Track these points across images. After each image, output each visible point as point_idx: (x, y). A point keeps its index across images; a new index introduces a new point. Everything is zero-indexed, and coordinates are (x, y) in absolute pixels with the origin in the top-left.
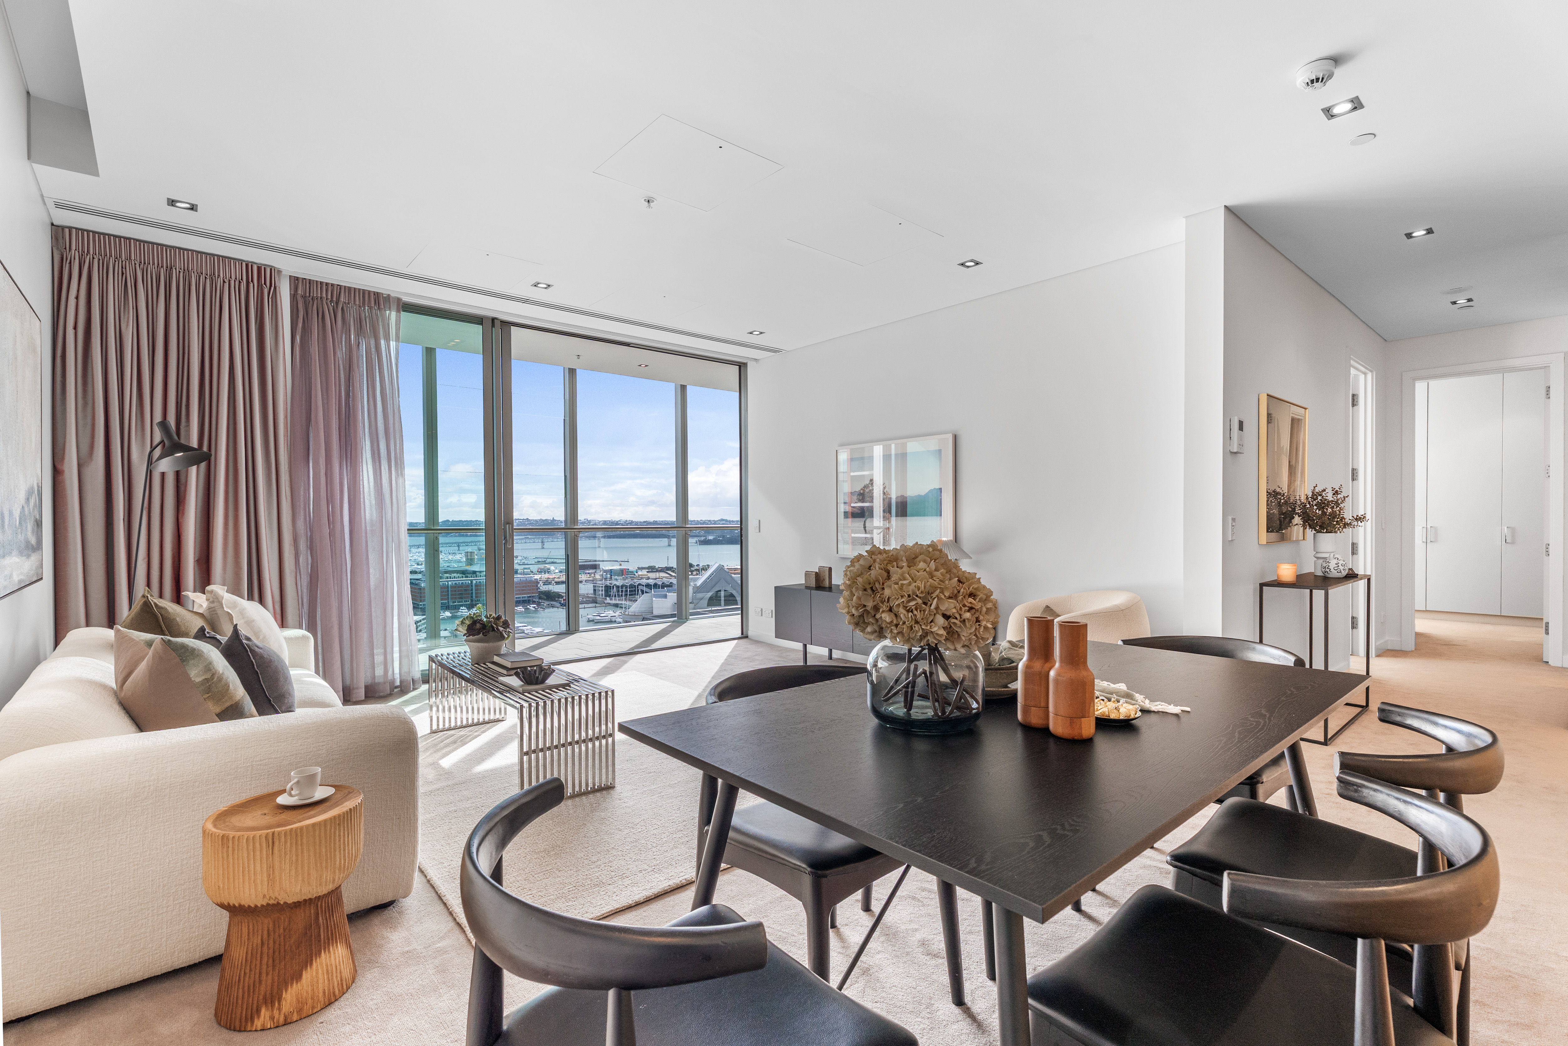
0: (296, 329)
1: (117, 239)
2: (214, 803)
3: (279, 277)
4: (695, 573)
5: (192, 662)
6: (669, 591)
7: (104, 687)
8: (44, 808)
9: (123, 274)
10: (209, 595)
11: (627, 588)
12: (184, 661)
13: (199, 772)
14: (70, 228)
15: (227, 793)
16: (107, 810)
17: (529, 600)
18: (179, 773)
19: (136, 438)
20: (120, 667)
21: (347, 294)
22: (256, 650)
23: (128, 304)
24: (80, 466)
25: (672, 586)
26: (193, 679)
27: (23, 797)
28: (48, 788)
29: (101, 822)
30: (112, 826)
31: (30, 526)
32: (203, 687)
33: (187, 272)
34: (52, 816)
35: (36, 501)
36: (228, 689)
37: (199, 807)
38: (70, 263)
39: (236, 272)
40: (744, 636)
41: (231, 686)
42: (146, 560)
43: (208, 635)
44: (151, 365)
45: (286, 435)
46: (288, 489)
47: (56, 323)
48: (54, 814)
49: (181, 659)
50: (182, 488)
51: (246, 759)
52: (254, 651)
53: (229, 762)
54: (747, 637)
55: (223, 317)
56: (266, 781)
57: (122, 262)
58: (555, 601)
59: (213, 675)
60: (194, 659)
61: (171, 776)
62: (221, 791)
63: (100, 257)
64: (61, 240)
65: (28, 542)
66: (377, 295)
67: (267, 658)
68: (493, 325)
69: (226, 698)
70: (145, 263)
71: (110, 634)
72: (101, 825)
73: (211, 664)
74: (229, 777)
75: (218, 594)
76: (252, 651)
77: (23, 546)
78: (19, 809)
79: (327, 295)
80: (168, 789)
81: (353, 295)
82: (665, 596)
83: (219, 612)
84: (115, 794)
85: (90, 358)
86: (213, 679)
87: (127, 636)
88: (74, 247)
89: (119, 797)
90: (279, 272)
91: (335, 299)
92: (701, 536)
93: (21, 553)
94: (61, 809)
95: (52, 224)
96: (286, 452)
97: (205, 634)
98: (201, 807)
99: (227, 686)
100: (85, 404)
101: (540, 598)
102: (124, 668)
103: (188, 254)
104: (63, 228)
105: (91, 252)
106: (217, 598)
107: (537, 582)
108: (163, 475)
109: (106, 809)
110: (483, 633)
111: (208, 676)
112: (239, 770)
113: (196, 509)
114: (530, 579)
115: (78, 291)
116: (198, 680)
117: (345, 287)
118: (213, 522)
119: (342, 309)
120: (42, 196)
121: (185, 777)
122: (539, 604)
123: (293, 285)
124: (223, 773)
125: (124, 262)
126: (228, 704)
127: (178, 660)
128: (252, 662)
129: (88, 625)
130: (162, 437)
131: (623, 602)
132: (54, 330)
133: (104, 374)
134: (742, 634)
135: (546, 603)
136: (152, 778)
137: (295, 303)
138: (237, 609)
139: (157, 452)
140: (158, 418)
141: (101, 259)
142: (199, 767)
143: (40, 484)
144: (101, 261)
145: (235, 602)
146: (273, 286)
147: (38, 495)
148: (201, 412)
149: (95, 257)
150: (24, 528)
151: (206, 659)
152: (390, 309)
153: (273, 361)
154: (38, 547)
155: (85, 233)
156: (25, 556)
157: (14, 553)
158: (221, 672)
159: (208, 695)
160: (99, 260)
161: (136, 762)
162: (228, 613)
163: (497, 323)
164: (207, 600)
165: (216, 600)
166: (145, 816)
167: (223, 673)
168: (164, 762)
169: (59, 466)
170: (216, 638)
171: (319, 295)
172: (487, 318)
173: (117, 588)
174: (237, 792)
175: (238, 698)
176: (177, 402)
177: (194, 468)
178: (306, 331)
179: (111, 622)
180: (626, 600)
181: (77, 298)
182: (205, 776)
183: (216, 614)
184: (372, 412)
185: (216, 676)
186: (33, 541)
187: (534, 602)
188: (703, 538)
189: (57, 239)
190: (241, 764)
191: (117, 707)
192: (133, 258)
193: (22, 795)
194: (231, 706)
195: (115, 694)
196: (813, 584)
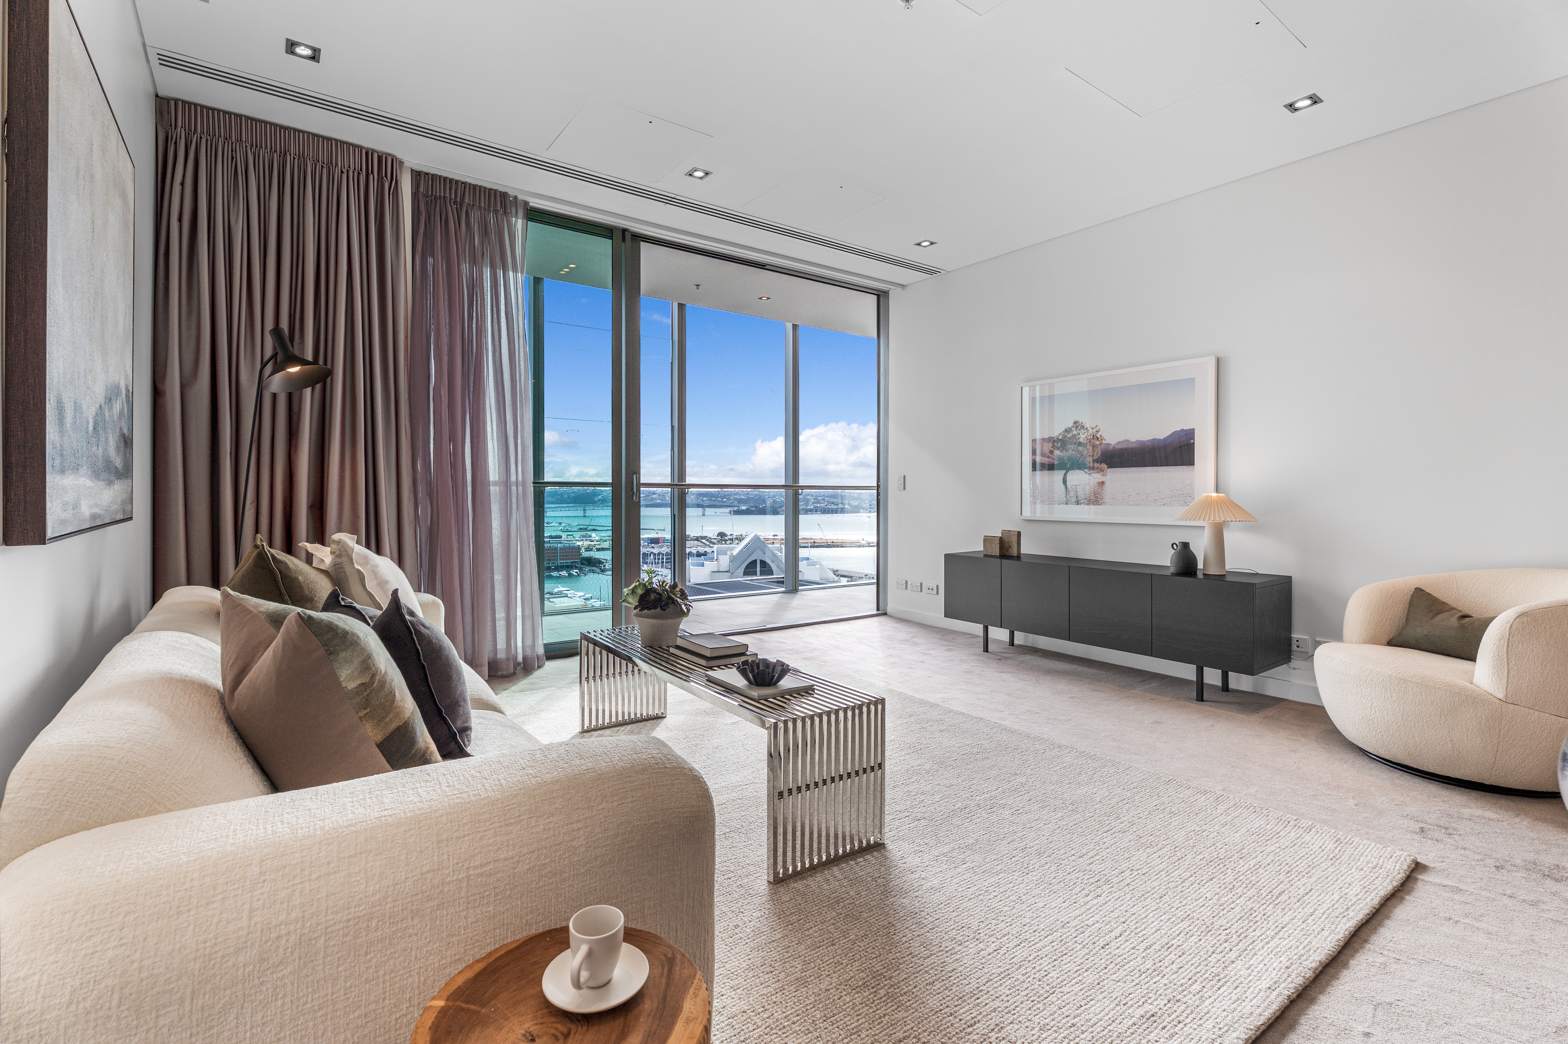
0: (417, 235)
1: (227, 115)
2: (404, 962)
3: (401, 170)
4: (728, 542)
5: (343, 655)
6: (707, 560)
7: (204, 688)
8: (78, 1002)
9: (232, 158)
10: (334, 546)
11: (663, 555)
12: (331, 654)
13: (377, 897)
14: (176, 101)
15: (426, 938)
16: (207, 997)
17: (572, 566)
18: (342, 902)
19: (245, 355)
20: (230, 658)
21: (472, 193)
22: (423, 632)
23: (239, 197)
24: (183, 387)
25: (706, 555)
26: (344, 685)
27: (37, 978)
28: (89, 951)
29: (194, 1023)
30: (215, 1030)
31: (112, 442)
32: (358, 699)
33: (302, 158)
34: (96, 1020)
35: (123, 408)
36: (394, 700)
37: (377, 972)
38: (176, 143)
39: (355, 161)
40: (881, 612)
41: (397, 694)
42: (255, 504)
43: (343, 603)
44: (262, 266)
45: (406, 359)
46: (408, 423)
47: (159, 211)
48: (101, 1014)
49: (326, 650)
50: (295, 418)
51: (458, 864)
52: (420, 632)
53: (428, 872)
54: (885, 614)
55: (340, 216)
56: (491, 908)
57: (232, 144)
58: (596, 567)
59: (373, 676)
60: (345, 650)
61: (327, 909)
62: (416, 935)
63: (208, 137)
64: (166, 115)
65: (108, 464)
66: (504, 195)
67: (436, 644)
68: (624, 240)
69: (391, 716)
70: (257, 147)
71: (214, 595)
72: (194, 1031)
73: (369, 658)
74: (430, 904)
75: (348, 545)
76: (418, 632)
77: (100, 464)
78: (27, 1009)
79: (450, 195)
80: (323, 939)
81: (478, 195)
82: (703, 565)
83: (348, 569)
84: (223, 957)
85: (195, 256)
86: (373, 684)
87: (240, 605)
88: (180, 124)
89: (230, 964)
90: (401, 163)
91: (458, 200)
92: (734, 507)
93: (96, 474)
94: (115, 1002)
95: (157, 96)
96: (406, 379)
97: (339, 602)
98: (381, 973)
99: (392, 693)
100: (190, 312)
101: (582, 564)
102: (236, 659)
103: (304, 136)
104: (167, 100)
105: (199, 131)
106: (346, 551)
107: (579, 548)
108: (274, 396)
109: (204, 995)
110: (661, 607)
111: (365, 679)
112: (446, 889)
113: (310, 443)
114: (573, 545)
115: (184, 176)
116: (351, 685)
117: (470, 184)
118: (328, 460)
119: (467, 212)
120: (144, 45)
121: (353, 910)
122: (581, 569)
123: (414, 180)
124: (419, 897)
125: (234, 144)
126: (393, 726)
127: (321, 652)
128: (418, 650)
129: (189, 583)
130: (275, 349)
131: (660, 570)
132: (157, 217)
133: (211, 271)
134: (878, 610)
135: (587, 569)
136: (293, 915)
137: (416, 203)
138: (369, 566)
139: (269, 369)
140: (269, 325)
141: (209, 139)
142: (377, 886)
143: (131, 388)
144: (209, 142)
145: (367, 557)
146: (394, 179)
147: (128, 402)
148: (316, 328)
149: (203, 136)
150: (102, 439)
151: (363, 650)
152: (516, 217)
153: (394, 270)
154: (125, 472)
155: (193, 106)
156: (104, 480)
157: (83, 470)
158: (383, 672)
159: (365, 712)
160: (207, 140)
161: (262, 879)
162: (359, 571)
163: (628, 236)
164: (332, 553)
165: (342, 553)
166: (280, 1003)
167: (386, 672)
168: (313, 877)
169: (159, 386)
170: (354, 608)
171: (442, 194)
172: (617, 228)
173: (222, 537)
174: (444, 935)
175: (407, 714)
176: (290, 315)
177: (309, 390)
178: (429, 237)
179: (216, 583)
180: (662, 567)
181: (182, 184)
182: (388, 906)
183: (344, 572)
184: (496, 334)
185: (377, 678)
186: (118, 462)
187: (576, 568)
188: (736, 509)
189: (161, 114)
190: (448, 875)
191: (224, 728)
192: (244, 139)
193: (34, 974)
194: (398, 729)
195: (222, 698)
196: (997, 552)
